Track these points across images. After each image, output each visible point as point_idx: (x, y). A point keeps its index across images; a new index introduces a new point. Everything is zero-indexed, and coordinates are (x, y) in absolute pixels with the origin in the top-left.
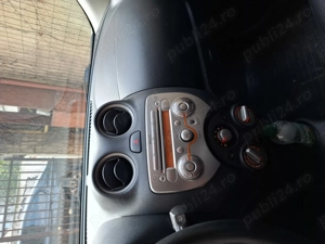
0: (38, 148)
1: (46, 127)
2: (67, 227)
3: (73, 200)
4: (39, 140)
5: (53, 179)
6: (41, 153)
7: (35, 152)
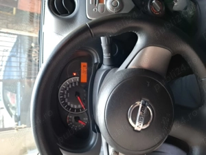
0: (10, 25)
1: (15, 9)
2: (30, 78)
3: (33, 63)
4: (10, 19)
5: (20, 48)
6: (12, 29)
7: (7, 28)
